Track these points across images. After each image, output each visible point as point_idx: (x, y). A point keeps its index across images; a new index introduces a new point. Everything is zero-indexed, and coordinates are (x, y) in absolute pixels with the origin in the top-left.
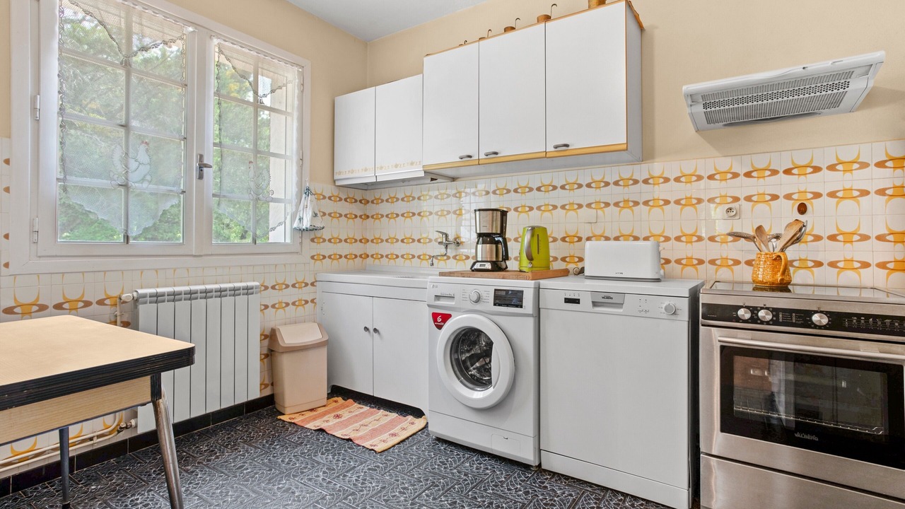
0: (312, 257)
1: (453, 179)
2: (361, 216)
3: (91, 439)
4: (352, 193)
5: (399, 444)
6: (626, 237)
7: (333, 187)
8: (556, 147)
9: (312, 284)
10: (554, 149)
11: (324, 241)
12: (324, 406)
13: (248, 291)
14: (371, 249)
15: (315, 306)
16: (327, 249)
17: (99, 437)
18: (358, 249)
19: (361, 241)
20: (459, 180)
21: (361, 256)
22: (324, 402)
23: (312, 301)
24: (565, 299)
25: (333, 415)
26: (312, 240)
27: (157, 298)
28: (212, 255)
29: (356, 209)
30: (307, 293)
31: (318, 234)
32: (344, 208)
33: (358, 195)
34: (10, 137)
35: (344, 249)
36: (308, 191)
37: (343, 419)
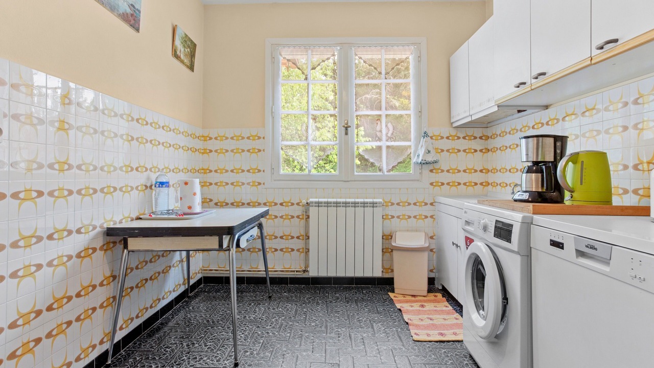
0: (432, 184)
1: (546, 107)
2: (481, 151)
3: (294, 271)
4: (470, 132)
5: (437, 342)
7: (451, 129)
9: (432, 204)
11: (443, 171)
12: (424, 296)
13: (373, 205)
14: (491, 178)
15: (434, 221)
16: (445, 177)
17: (297, 271)
18: (478, 177)
19: (481, 171)
20: (552, 106)
21: (481, 184)
22: (425, 293)
23: (432, 217)
24: (551, 240)
25: (420, 304)
26: (431, 171)
27: (318, 204)
28: (355, 181)
29: (477, 145)
30: (427, 211)
31: (436, 166)
32: (462, 144)
33: (478, 132)
34: (264, 127)
35: (463, 178)
36: (426, 135)
37: (424, 309)
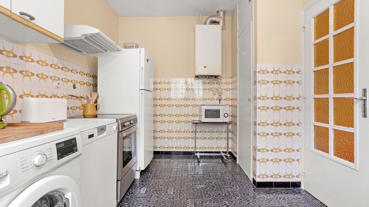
6: (42, 96)
8: (22, 14)
10: (18, 14)
